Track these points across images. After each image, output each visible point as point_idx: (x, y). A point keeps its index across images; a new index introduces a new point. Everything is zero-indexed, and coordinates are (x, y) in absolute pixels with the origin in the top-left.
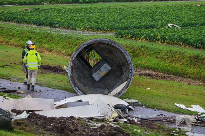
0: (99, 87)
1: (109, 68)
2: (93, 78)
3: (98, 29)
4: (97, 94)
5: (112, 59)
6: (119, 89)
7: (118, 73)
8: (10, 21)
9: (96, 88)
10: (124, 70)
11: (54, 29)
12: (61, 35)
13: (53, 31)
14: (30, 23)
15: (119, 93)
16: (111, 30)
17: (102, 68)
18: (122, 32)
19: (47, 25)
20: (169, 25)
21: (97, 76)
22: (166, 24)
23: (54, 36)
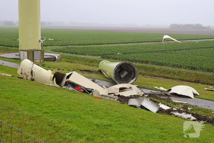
0: (123, 80)
1: (127, 73)
2: (121, 77)
3: (94, 55)
4: (124, 83)
5: (128, 70)
6: (132, 81)
7: (130, 75)
8: (60, 52)
9: (121, 81)
10: (132, 74)
11: (78, 55)
12: (81, 57)
13: (77, 56)
14: (68, 53)
15: (133, 83)
16: (98, 55)
17: (124, 73)
18: (104, 56)
19: (75, 54)
20: (118, 53)
21: (122, 76)
22: (117, 53)
23: (79, 58)
